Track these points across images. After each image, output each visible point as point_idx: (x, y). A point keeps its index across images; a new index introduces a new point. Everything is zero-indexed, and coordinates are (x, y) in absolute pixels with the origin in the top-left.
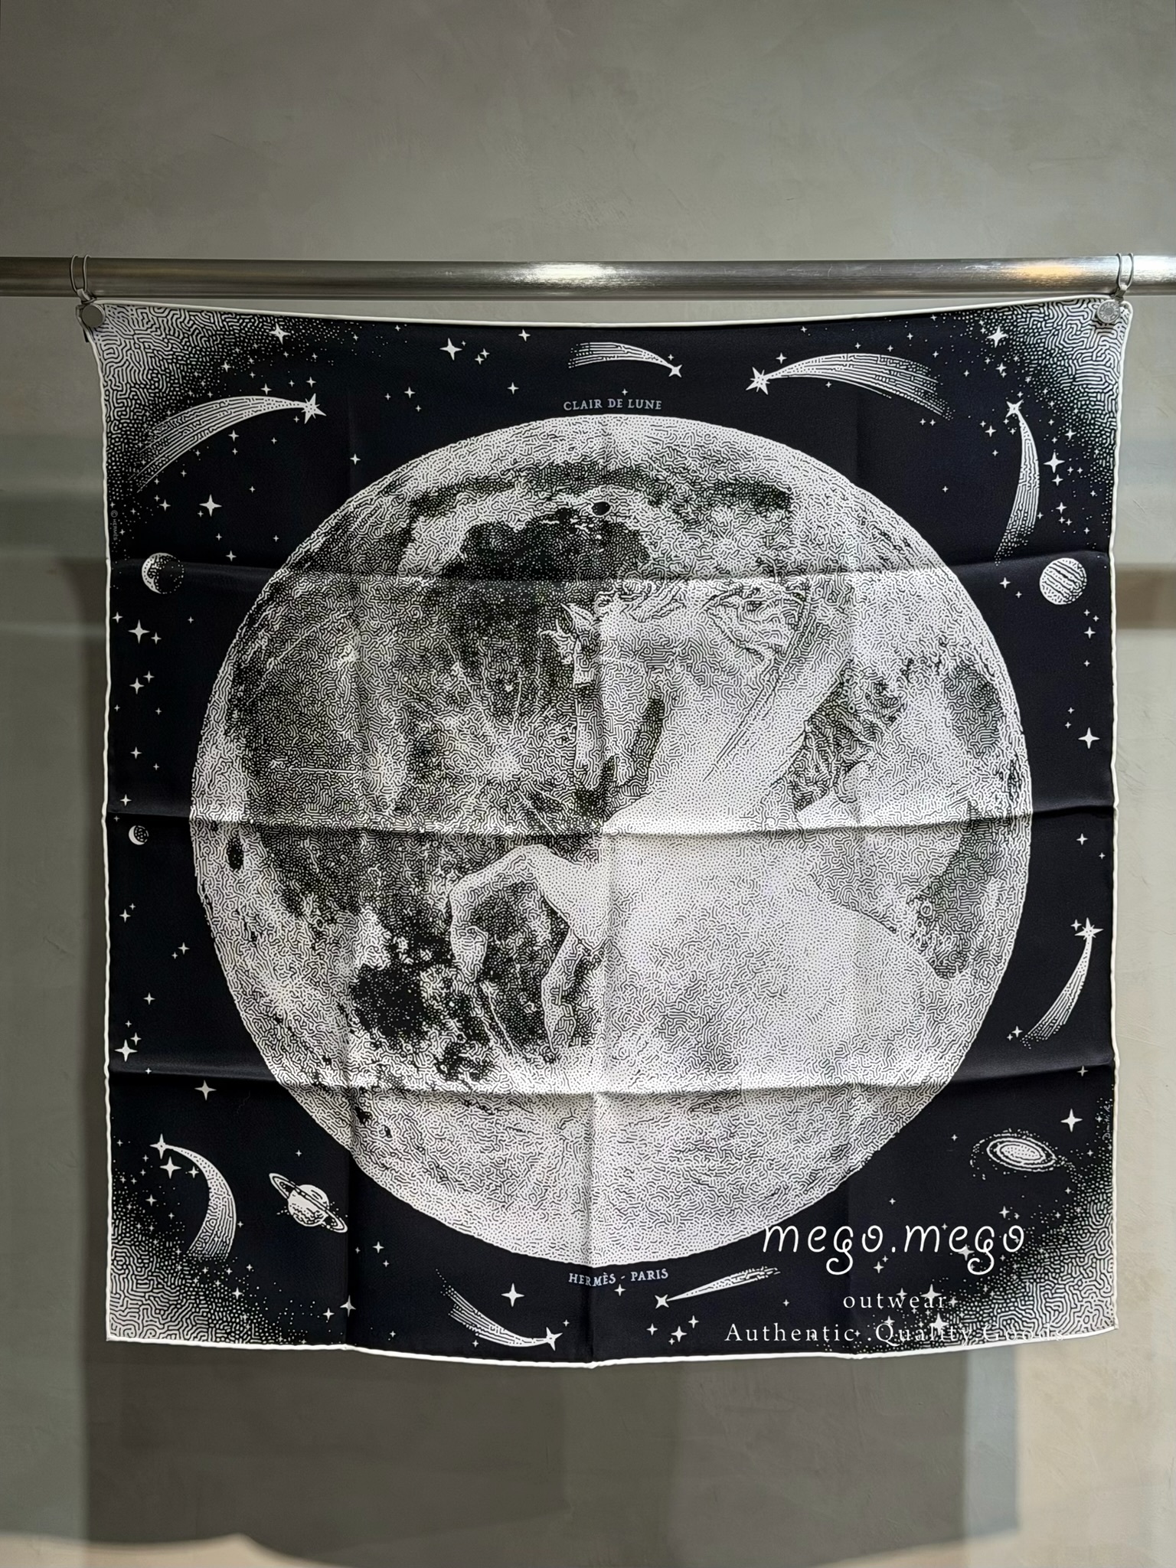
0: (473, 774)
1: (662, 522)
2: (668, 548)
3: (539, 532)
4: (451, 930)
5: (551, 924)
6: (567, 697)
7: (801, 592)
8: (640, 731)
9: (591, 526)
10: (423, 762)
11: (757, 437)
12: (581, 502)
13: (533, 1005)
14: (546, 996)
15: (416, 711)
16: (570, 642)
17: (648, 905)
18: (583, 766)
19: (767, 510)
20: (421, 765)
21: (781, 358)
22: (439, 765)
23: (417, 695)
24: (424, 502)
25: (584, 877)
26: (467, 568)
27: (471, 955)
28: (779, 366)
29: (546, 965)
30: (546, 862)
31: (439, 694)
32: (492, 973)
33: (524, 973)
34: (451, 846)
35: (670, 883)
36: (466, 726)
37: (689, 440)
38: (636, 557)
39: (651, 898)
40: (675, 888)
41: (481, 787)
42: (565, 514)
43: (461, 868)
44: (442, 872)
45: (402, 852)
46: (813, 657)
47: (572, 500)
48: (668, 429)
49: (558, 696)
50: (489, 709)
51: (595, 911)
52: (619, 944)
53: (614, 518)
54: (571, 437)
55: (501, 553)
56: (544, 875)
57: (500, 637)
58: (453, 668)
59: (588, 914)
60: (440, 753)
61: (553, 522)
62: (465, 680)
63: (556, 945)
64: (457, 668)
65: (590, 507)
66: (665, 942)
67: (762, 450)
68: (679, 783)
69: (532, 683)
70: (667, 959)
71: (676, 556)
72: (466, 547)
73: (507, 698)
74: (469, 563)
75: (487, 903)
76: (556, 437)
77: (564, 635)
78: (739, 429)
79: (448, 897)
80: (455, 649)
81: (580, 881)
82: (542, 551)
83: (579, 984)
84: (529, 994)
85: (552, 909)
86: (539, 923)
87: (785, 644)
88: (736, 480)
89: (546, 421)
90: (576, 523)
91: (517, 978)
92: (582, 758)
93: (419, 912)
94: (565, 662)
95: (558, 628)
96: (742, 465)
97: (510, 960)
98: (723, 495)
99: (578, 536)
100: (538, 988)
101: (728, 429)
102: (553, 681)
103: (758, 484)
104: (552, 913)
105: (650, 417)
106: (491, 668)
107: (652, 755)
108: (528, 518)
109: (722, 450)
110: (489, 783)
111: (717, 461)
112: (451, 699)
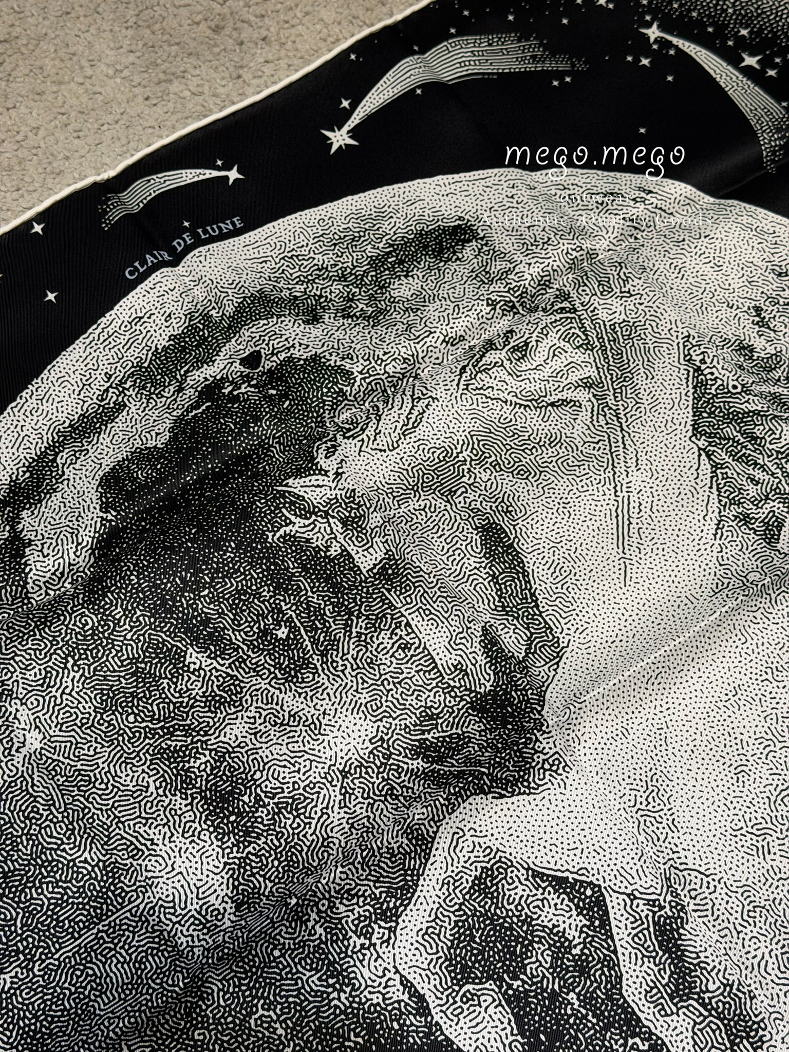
0: (314, 776)
1: (337, 333)
2: (367, 350)
3: (193, 429)
4: (436, 1018)
5: (571, 900)
6: (367, 593)
7: (563, 305)
8: (494, 576)
9: (254, 382)
10: (232, 813)
11: (379, 190)
12: (222, 366)
13: (637, 1040)
14: (646, 1013)
15: (176, 751)
16: (321, 524)
17: (681, 782)
18: (455, 667)
19: (454, 253)
20: (233, 818)
21: (345, 104)
22: (258, 799)
23: (162, 728)
24: (15, 494)
25: (566, 804)
26: (125, 528)
27: (494, 1035)
28: (348, 114)
29: (611, 963)
30: (495, 817)
31: (192, 707)
32: (543, 1037)
33: (587, 1000)
34: (348, 891)
35: (687, 735)
36: (259, 721)
37: (302, 237)
38: (336, 383)
39: (679, 770)
40: (698, 737)
41: (337, 789)
42: (211, 391)
43: (384, 913)
44: (362, 940)
45: (283, 956)
46: (637, 363)
47: (209, 372)
48: (269, 240)
49: (355, 600)
50: (276, 677)
51: (620, 839)
52: (690, 861)
53: (275, 358)
54: (158, 305)
55: (160, 481)
56: (506, 837)
57: (222, 578)
58: (188, 660)
59: (613, 850)
60: (249, 783)
61: (204, 407)
62: (215, 664)
63: (602, 926)
64: (194, 657)
65: (237, 364)
66: (747, 817)
67: (396, 198)
68: (596, 607)
69: (309, 606)
70: (769, 838)
71: (385, 353)
72: (107, 503)
73: (289, 646)
74: (124, 519)
75: (457, 938)
76: (141, 318)
77: (307, 522)
78: (352, 194)
79: (397, 971)
80: (172, 634)
81: (565, 812)
82: (211, 445)
83: (681, 959)
84: (620, 1028)
85: (554, 877)
86: (553, 910)
87: (591, 372)
88: (391, 246)
89: (116, 308)
90: (233, 390)
91: (585, 1017)
92: (445, 658)
93: (371, 1029)
94: (333, 552)
95: (293, 518)
96: (386, 226)
97: (554, 995)
98: (388, 269)
99: (244, 400)
100: (626, 1007)
101: (340, 201)
102: (334, 585)
103: (421, 235)
104: (559, 883)
105: (236, 239)
106: (240, 625)
107: (533, 595)
108: (168, 424)
109: (350, 225)
110: (345, 774)
111: (353, 240)
112: (214, 703)
